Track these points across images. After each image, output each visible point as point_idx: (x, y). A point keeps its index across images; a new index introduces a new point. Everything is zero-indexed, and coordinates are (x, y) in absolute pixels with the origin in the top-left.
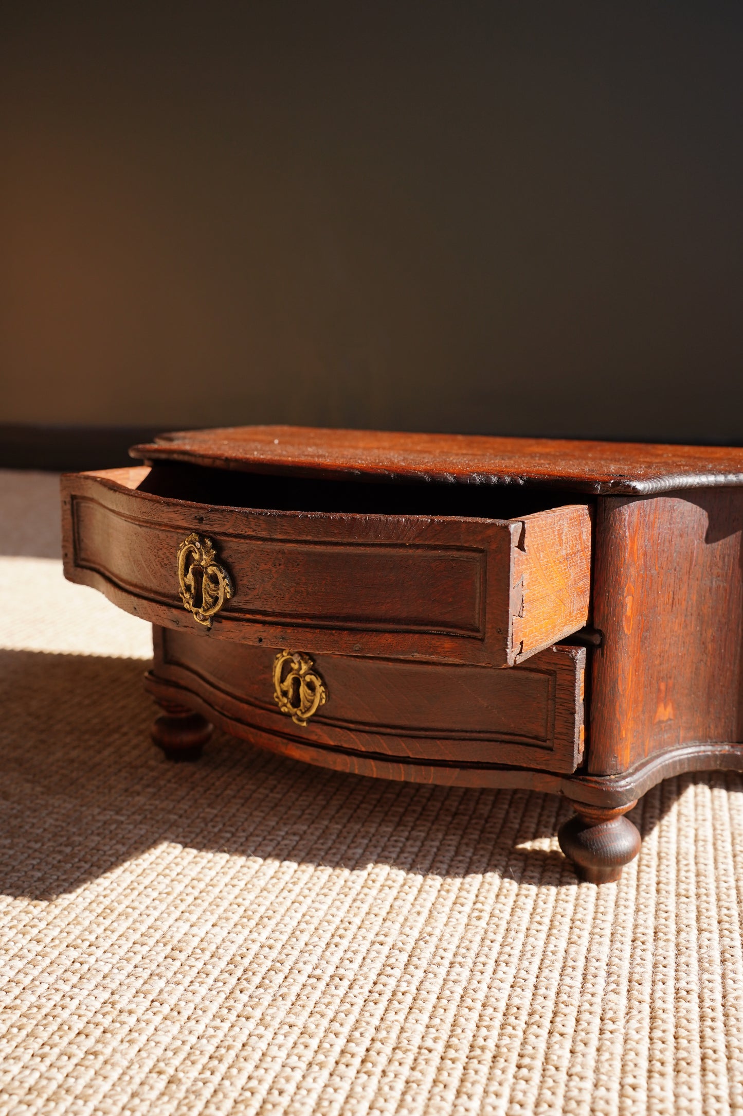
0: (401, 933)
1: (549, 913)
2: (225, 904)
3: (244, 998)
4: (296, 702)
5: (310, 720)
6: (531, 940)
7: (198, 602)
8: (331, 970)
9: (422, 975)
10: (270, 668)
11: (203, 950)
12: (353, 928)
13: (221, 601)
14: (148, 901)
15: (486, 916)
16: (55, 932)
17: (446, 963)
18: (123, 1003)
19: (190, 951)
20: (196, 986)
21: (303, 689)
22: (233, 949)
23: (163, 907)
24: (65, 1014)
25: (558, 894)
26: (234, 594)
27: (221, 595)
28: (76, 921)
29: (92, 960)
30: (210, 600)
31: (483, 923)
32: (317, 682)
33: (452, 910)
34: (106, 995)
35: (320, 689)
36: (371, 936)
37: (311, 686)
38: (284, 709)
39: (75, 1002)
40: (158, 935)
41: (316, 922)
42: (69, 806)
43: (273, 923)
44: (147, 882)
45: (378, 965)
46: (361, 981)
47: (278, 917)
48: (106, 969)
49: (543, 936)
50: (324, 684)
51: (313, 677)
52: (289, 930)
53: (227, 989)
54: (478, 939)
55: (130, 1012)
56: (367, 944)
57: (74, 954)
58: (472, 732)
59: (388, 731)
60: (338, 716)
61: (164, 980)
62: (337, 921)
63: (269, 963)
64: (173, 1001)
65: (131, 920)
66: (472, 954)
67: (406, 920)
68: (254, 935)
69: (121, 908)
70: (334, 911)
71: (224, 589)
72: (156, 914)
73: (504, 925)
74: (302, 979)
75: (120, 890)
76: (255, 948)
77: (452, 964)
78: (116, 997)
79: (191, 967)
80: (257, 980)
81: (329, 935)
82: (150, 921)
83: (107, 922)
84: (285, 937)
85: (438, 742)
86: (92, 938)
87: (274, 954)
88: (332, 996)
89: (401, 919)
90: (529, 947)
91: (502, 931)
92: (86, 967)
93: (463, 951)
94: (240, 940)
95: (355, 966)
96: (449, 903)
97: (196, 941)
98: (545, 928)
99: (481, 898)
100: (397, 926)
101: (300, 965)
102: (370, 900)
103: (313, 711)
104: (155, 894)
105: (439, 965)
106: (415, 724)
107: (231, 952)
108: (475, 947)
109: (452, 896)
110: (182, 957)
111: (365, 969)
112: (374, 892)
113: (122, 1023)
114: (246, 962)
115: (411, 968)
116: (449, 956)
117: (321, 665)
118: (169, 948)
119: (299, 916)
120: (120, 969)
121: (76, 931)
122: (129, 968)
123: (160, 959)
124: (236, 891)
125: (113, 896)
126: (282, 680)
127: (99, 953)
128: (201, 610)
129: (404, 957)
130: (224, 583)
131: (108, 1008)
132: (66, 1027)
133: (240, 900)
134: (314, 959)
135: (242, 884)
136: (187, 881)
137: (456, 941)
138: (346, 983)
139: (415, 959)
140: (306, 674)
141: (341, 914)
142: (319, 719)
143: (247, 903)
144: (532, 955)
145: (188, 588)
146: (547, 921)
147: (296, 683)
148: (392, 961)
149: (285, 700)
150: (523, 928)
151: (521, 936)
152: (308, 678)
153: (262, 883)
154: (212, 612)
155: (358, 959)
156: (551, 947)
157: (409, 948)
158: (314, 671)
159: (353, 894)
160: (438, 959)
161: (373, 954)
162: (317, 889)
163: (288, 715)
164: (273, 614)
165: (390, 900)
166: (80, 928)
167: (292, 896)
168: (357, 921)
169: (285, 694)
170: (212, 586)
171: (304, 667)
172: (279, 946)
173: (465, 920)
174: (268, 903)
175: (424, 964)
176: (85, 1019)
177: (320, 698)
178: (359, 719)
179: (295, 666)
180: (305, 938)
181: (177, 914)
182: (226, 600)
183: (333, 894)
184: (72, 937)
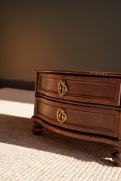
0: (79, 170)
1: (114, 172)
2: (42, 160)
3: (42, 177)
4: (61, 119)
5: (63, 123)
6: (109, 176)
7: (61, 92)
8: (62, 175)
9: (82, 179)
10: (56, 112)
11: (35, 168)
12: (69, 168)
13: (65, 92)
14: (26, 158)
15: (99, 170)
16: (6, 161)
17: (88, 177)
18: (16, 175)
19: (33, 167)
20: (32, 174)
21: (62, 117)
22: (42, 168)
23: (29, 159)
24: (3, 175)
25: (117, 169)
26: (68, 91)
27: (65, 91)
28: (11, 160)
29: (12, 166)
30: (63, 92)
31: (98, 171)
32: (65, 115)
33: (91, 168)
34: (13, 173)
35: (66, 116)
36: (72, 170)
37: (64, 116)
38: (58, 121)
39: (6, 173)
40: (27, 164)
41: (61, 166)
42: (15, 141)
43: (52, 165)
44: (27, 155)
45: (73, 175)
46: (68, 178)
47: (53, 164)
48: (14, 168)
49: (112, 176)
50: (67, 115)
51: (65, 114)
52: (55, 166)
53: (39, 175)
54: (96, 174)
55: (17, 177)
56: (71, 171)
57: (8, 165)
58: (97, 127)
59: (79, 126)
60: (69, 122)
61: (26, 172)
62: (65, 166)
63: (49, 172)
64: (26, 176)
65: (22, 161)
66: (94, 177)
67: (81, 168)
68: (47, 166)
69: (20, 158)
70: (65, 164)
71: (66, 90)
72: (27, 160)
73: (103, 172)
74: (55, 175)
75: (21, 155)
76: (47, 169)
77: (89, 178)
78: (15, 173)
79: (32, 170)
80: (45, 174)
81: (63, 169)
82: (26, 161)
83: (17, 161)
84: (53, 168)
85: (89, 129)
86: (13, 163)
87: (50, 170)
88: (61, 179)
89: (80, 168)
90: (108, 177)
91: (102, 173)
92: (10, 168)
93: (92, 176)
94: (44, 167)
95: (68, 175)
96: (91, 167)
97: (34, 166)
98: (113, 175)
99: (98, 167)
100: (78, 169)
101: (55, 173)
102: (73, 164)
103: (64, 121)
104: (28, 157)
105: (86, 177)
106: (85, 125)
107: (41, 169)
108: (95, 175)
109: (92, 166)
110: (31, 168)
111: (69, 176)
112: (75, 162)
113: (15, 178)
114: (44, 171)
115: (80, 177)
116: (89, 176)
117: (66, 111)
118: (28, 166)
119: (57, 164)
120: (17, 169)
121: (10, 161)
122: (19, 169)
123: (26, 168)
124: (45, 158)
125: (19, 156)
126: (59, 115)
127: (14, 165)
128: (61, 94)
129: (79, 175)
130: (66, 88)
131: (13, 175)
132: (3, 178)
133: (45, 160)
134: (59, 172)
135: (47, 157)
136: (35, 155)
137: (91, 173)
138: (65, 178)
139: (81, 176)
140: (63, 113)
141: (67, 165)
142: (65, 123)
143: (47, 161)
144: (108, 179)
145: (60, 90)
146: (113, 173)
147: (61, 115)
148: (76, 175)
149: (59, 119)
150: (107, 174)
151: (107, 175)
152: (64, 114)
153: (51, 158)
154: (63, 94)
155: (68, 174)
156: (113, 178)
157: (80, 173)
158: (65, 113)
159: (70, 162)
160: (86, 176)
161: (72, 173)
162: (62, 160)
163: (59, 122)
164: (75, 94)
165: (78, 164)
166: (11, 161)
167: (57, 161)
168: (70, 167)
169: (59, 117)
170: (64, 89)
171: (63, 112)
172: (52, 169)
173: (94, 170)
174: (51, 161)
175: (83, 177)
176: (7, 177)
177: (66, 118)
178: (73, 123)
179: (61, 112)
180: (58, 168)
181: (32, 161)
182: (66, 92)
183: (66, 162)
184: (9, 162)
